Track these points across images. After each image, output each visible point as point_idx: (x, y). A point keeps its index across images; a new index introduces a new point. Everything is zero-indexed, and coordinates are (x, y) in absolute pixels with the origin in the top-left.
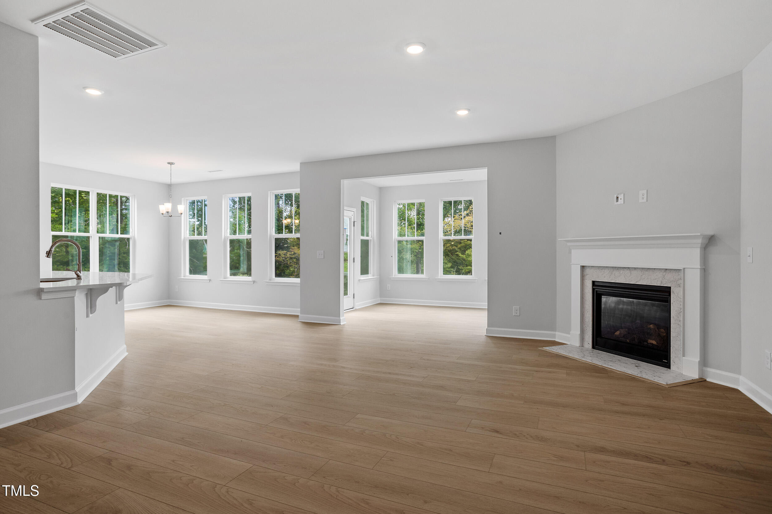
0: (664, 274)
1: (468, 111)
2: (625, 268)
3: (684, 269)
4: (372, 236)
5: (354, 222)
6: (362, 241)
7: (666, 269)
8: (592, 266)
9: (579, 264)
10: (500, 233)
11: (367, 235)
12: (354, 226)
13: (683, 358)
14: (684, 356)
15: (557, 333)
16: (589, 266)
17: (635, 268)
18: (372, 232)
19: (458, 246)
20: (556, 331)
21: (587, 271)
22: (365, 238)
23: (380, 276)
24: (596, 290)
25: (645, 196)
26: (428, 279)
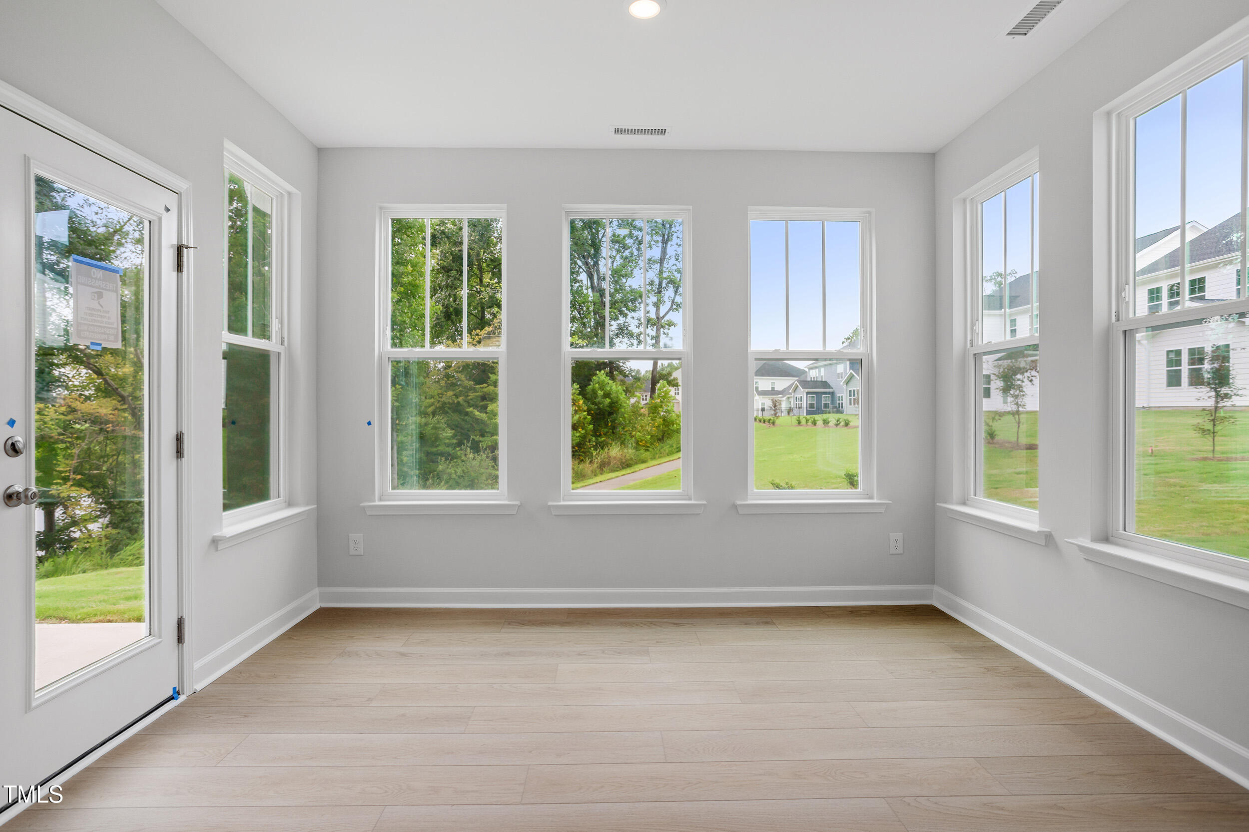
4: (282, 338)
5: (179, 250)
6: (233, 356)
11: (263, 331)
12: (179, 267)
18: (281, 323)
19: (469, 396)
22: (248, 341)
23: (317, 505)
26: (519, 506)
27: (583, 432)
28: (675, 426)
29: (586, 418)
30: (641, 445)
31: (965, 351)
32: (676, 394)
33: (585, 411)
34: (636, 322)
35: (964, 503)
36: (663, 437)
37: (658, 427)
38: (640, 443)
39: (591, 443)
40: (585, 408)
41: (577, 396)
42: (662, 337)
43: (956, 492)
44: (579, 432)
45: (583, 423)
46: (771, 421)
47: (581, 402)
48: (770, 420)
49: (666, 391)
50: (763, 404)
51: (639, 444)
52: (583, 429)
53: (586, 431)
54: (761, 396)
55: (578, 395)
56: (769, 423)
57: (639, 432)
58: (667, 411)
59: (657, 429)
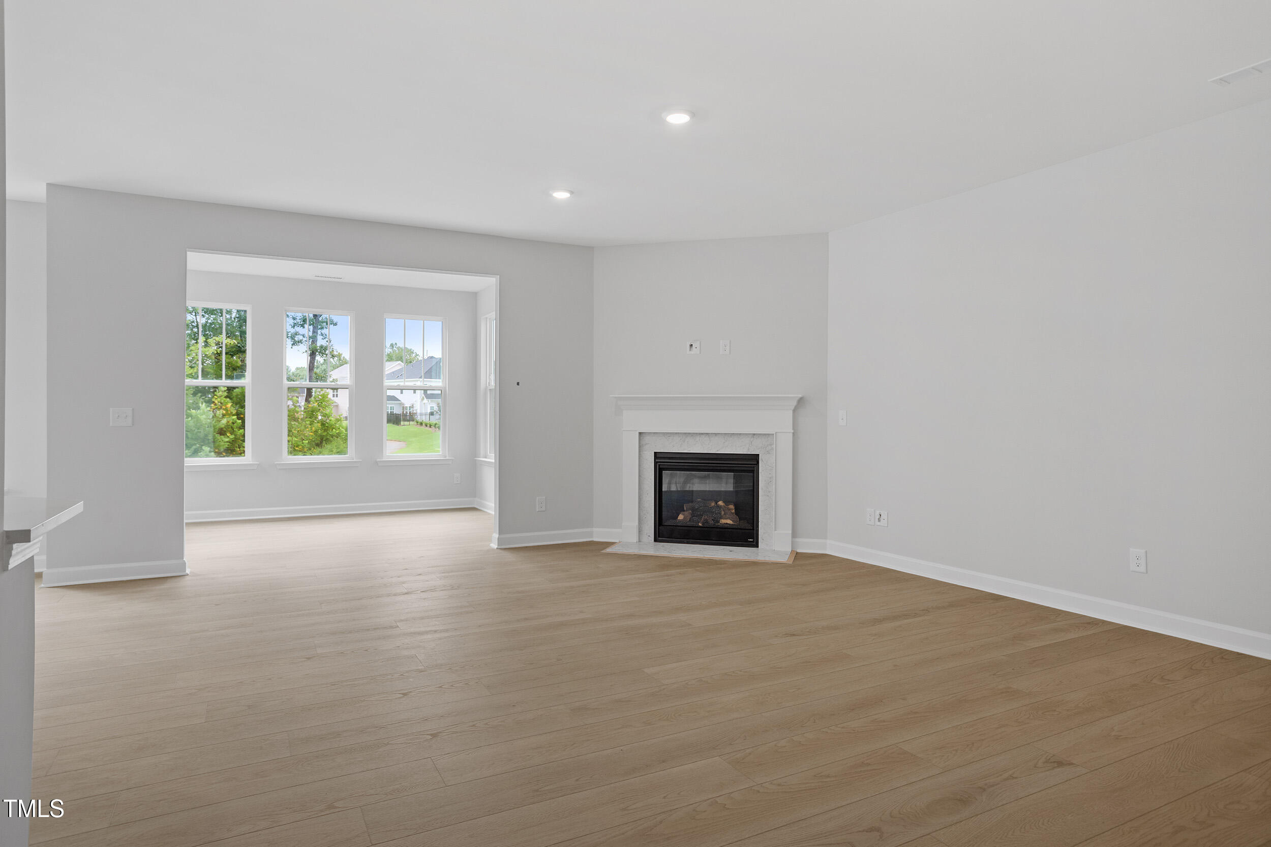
0: (752, 439)
1: (571, 195)
2: (702, 434)
3: (776, 433)
7: (754, 434)
8: (654, 433)
9: (636, 431)
10: (518, 384)
13: (776, 532)
14: (775, 530)
15: (595, 529)
16: (650, 433)
17: (716, 434)
20: (593, 527)
21: (647, 439)
24: (659, 463)
25: (728, 348)
26: (258, 465)
27: (232, 437)
28: (334, 430)
29: (236, 422)
30: (297, 450)
31: (486, 387)
32: (334, 396)
33: (233, 415)
34: (291, 321)
35: (486, 458)
36: (321, 442)
37: (316, 431)
38: (296, 448)
39: (241, 449)
40: (234, 412)
41: (224, 399)
42: (319, 338)
43: (482, 452)
44: (228, 437)
45: (232, 427)
46: (437, 426)
47: (229, 405)
48: (436, 424)
49: (323, 394)
50: (432, 408)
51: (295, 450)
52: (231, 434)
53: (235, 435)
54: (430, 400)
55: (226, 397)
56: (435, 427)
57: (295, 437)
58: (325, 415)
59: (315, 434)
